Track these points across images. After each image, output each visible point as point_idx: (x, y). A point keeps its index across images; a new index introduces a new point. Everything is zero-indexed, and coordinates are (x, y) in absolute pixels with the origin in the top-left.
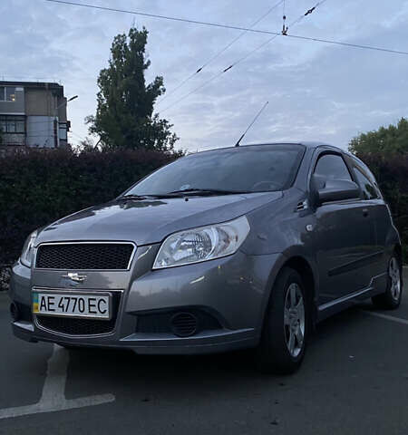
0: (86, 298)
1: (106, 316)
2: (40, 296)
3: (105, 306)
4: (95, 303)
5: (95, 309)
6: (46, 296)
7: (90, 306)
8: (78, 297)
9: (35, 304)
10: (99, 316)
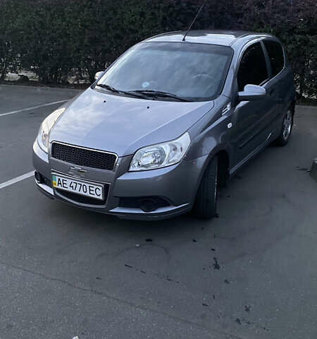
0: (87, 185)
1: (101, 198)
2: (57, 178)
3: (100, 192)
4: (94, 189)
5: (94, 193)
6: (61, 179)
7: (90, 190)
8: (83, 184)
9: (54, 182)
10: (96, 196)
